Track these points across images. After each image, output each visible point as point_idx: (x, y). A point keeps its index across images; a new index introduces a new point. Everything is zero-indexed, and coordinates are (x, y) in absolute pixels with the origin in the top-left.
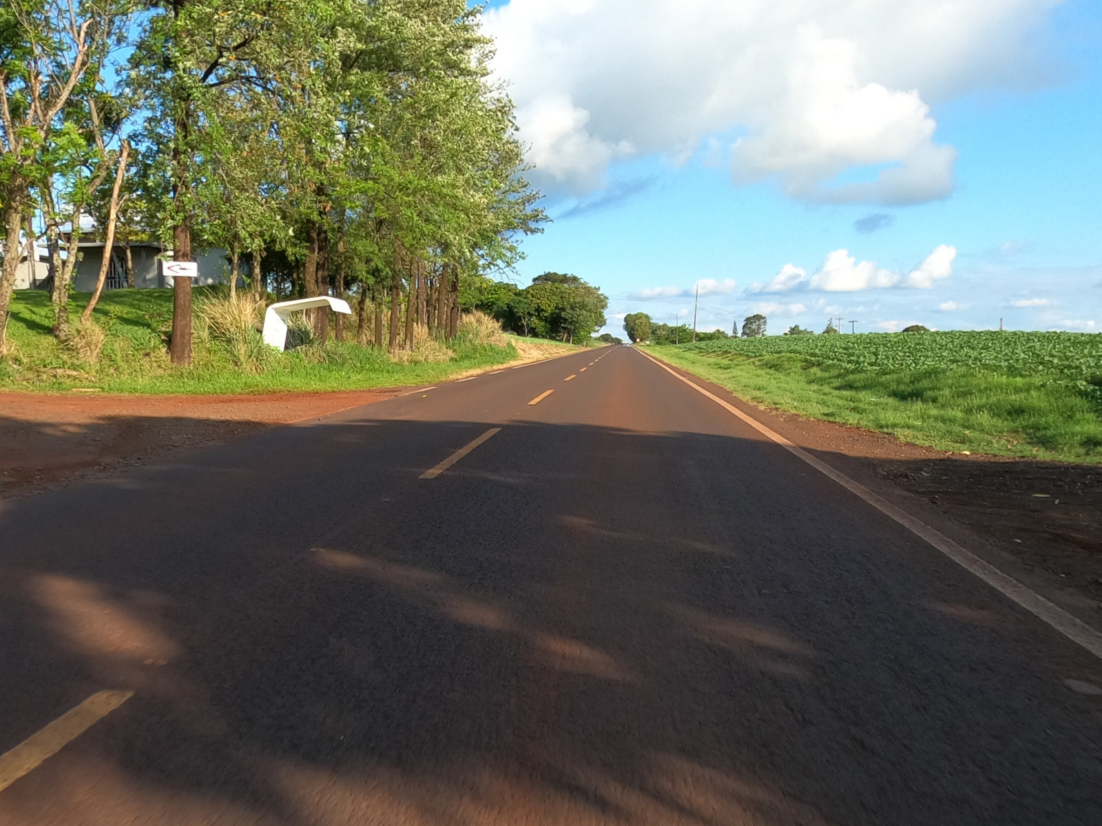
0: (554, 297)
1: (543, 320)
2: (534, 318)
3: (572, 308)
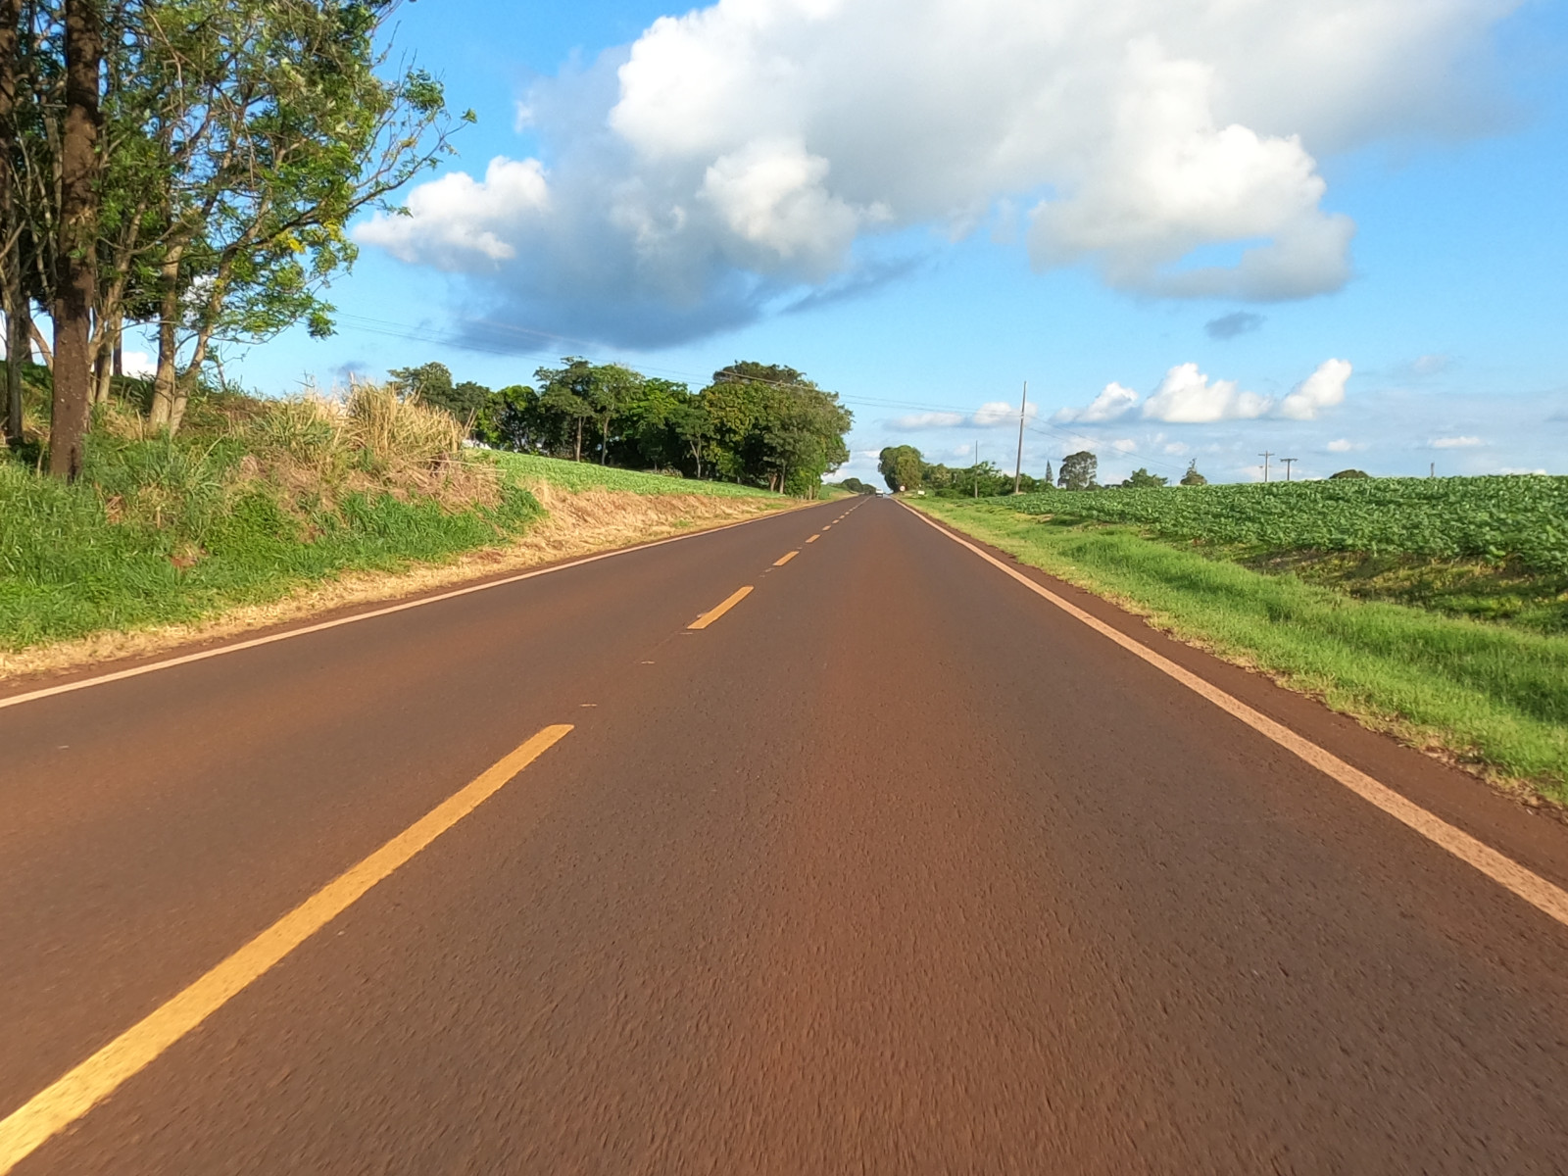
0: (751, 406)
1: (731, 448)
2: (713, 444)
3: (784, 427)
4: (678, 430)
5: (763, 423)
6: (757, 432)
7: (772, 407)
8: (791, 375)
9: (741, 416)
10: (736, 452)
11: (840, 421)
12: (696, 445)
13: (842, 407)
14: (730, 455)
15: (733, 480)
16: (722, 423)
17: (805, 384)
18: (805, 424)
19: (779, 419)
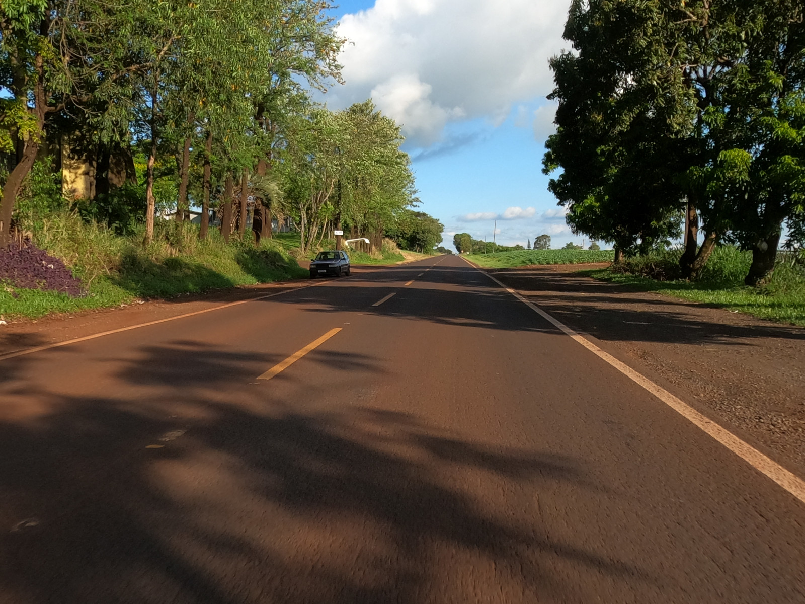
0: (412, 225)
1: (406, 239)
2: (400, 238)
3: (423, 233)
6: (414, 234)
7: (419, 226)
8: (424, 215)
9: (409, 229)
11: (440, 228)
13: (441, 223)
15: (406, 249)
16: (403, 231)
17: (429, 218)
18: (429, 231)
19: (421, 230)
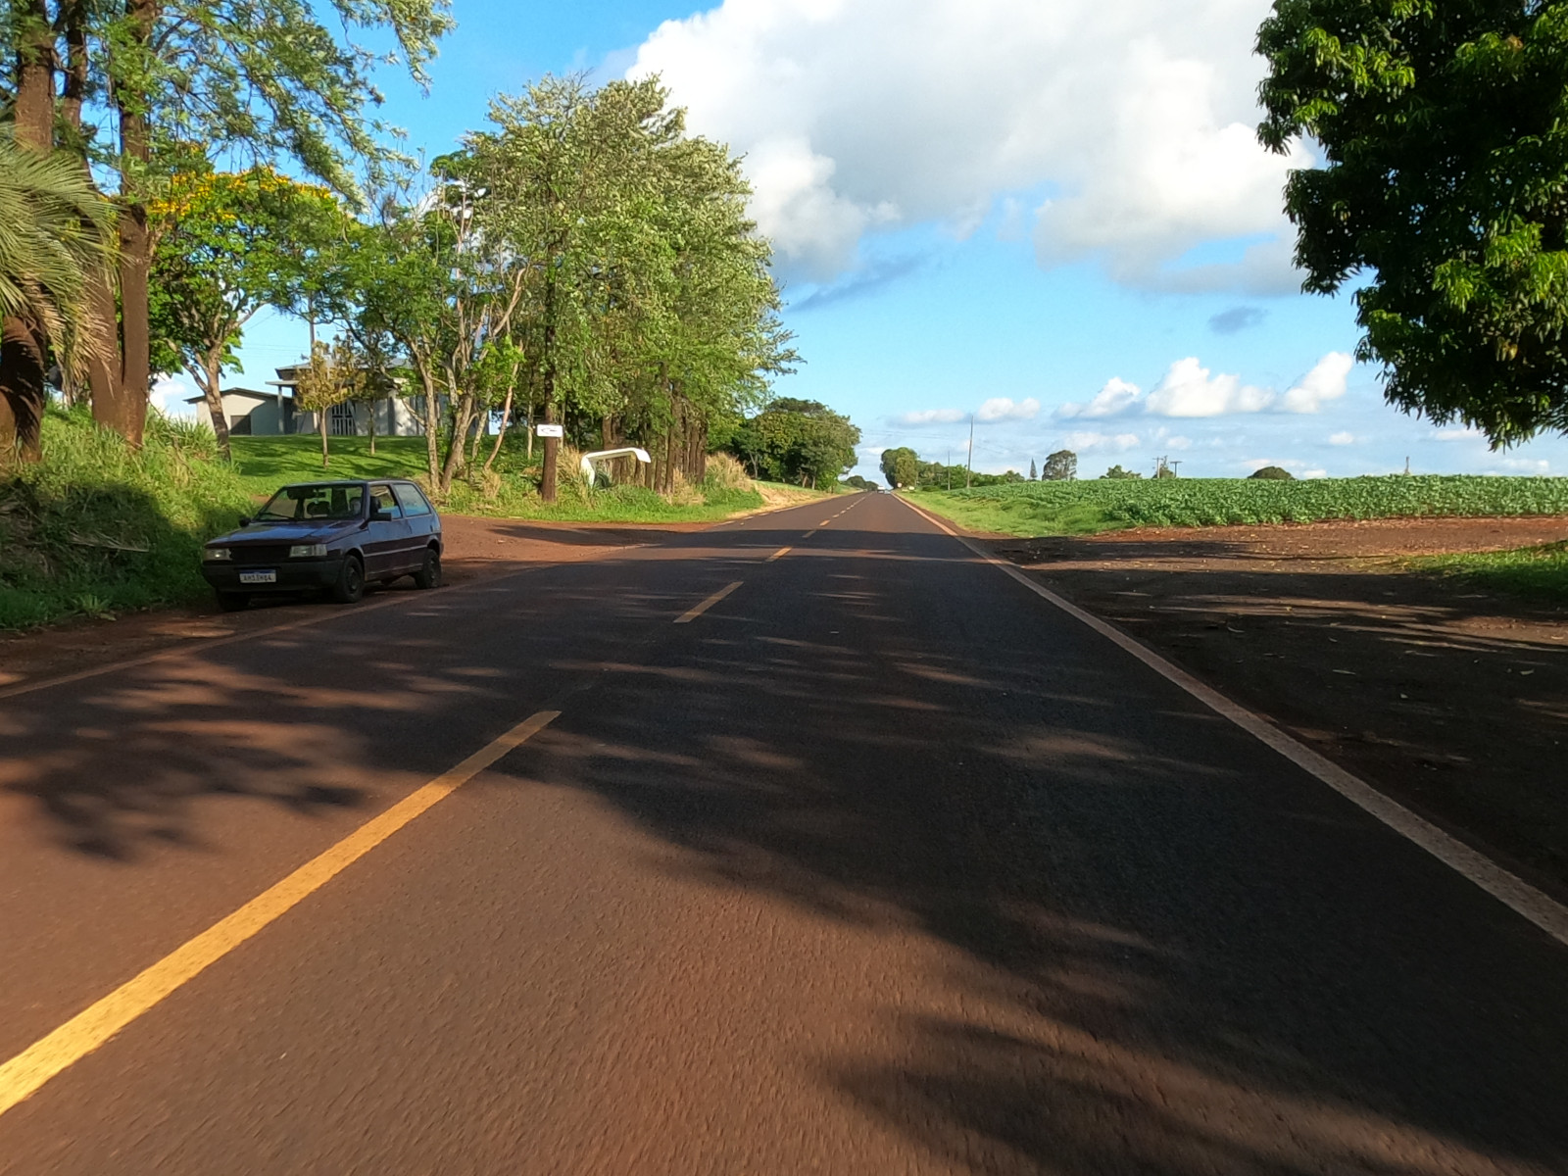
0: (792, 430)
1: (778, 459)
3: (815, 444)
4: (743, 447)
5: (800, 441)
6: (796, 447)
7: (806, 431)
8: (818, 407)
9: (785, 436)
10: (782, 461)
11: (852, 435)
12: (754, 456)
13: (853, 426)
14: (778, 463)
15: (780, 481)
16: (773, 442)
17: (828, 413)
18: (829, 442)
19: (811, 439)
